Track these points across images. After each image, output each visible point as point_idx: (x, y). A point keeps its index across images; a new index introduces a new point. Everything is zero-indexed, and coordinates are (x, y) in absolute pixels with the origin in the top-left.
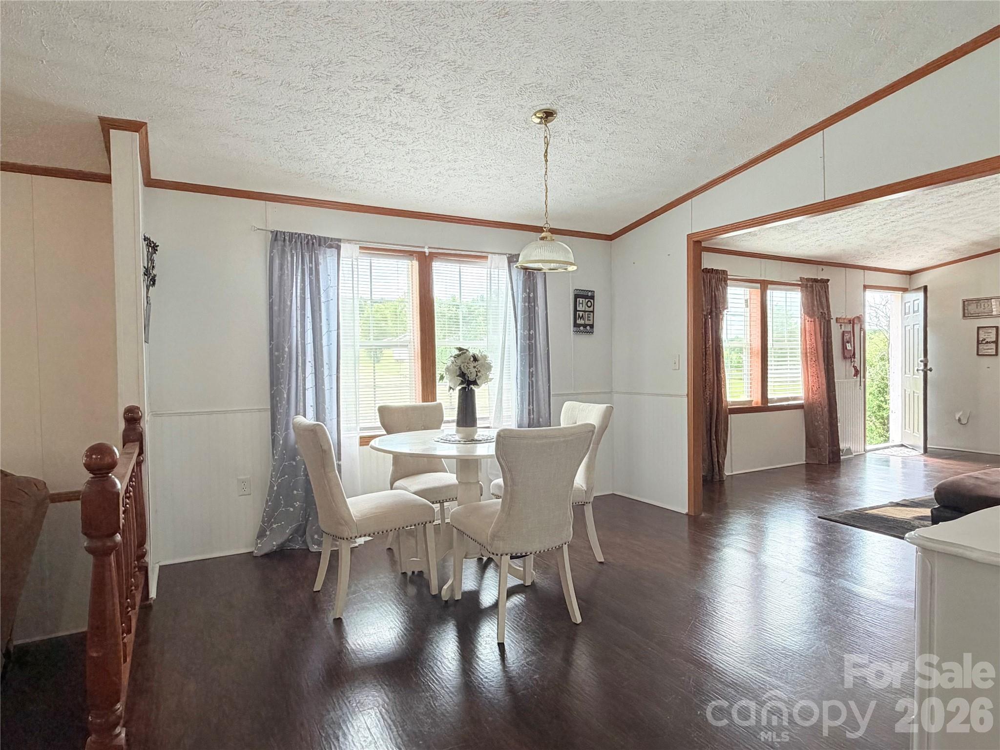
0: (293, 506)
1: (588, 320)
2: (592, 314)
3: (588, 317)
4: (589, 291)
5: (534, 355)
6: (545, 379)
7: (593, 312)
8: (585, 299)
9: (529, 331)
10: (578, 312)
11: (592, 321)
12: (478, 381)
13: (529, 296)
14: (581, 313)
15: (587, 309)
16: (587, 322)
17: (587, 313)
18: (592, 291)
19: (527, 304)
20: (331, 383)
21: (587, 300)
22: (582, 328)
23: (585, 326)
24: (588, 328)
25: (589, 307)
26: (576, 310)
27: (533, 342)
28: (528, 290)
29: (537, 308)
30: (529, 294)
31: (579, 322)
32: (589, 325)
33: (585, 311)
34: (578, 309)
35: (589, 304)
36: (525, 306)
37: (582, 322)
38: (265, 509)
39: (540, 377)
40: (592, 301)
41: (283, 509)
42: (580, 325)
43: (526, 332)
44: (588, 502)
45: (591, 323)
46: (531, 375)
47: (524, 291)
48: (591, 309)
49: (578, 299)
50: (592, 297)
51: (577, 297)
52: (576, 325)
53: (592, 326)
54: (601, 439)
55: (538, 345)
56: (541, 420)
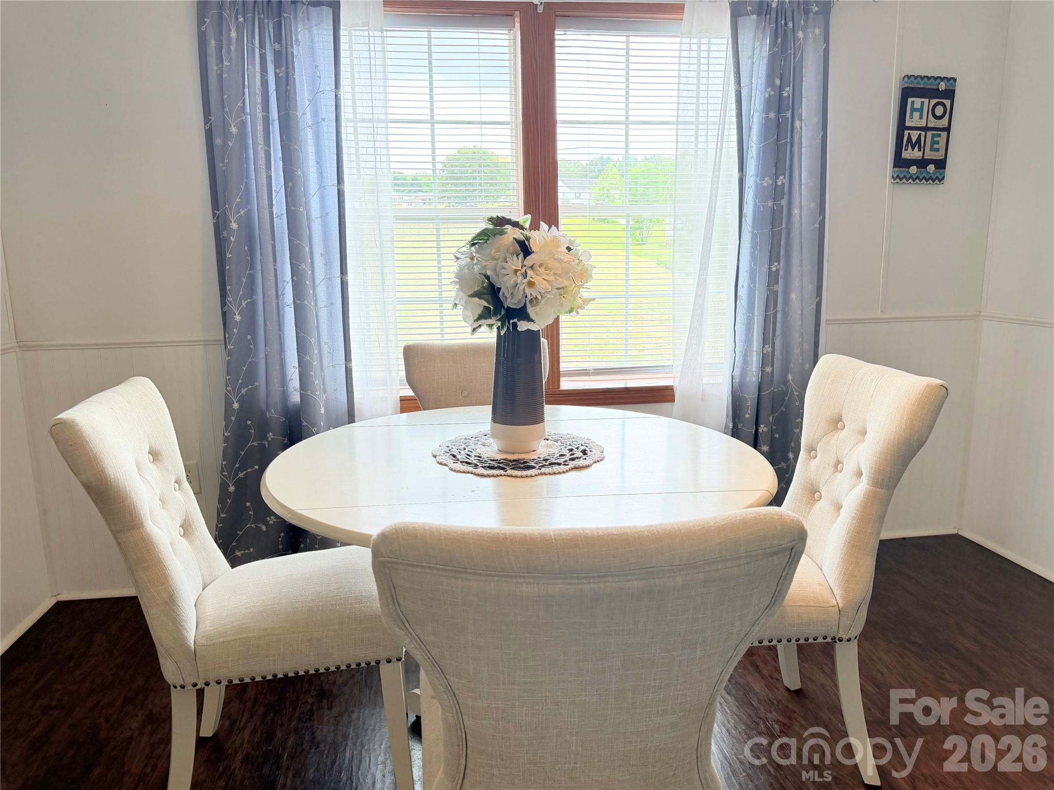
0: (266, 523)
1: (932, 149)
2: (944, 134)
3: (933, 142)
4: (942, 79)
5: (783, 235)
6: (810, 287)
7: (948, 129)
8: (930, 98)
9: (777, 176)
10: (906, 132)
11: (942, 152)
12: (531, 311)
13: (780, 96)
14: (915, 135)
15: (933, 123)
16: (929, 155)
17: (929, 134)
18: (949, 79)
19: (772, 115)
20: (330, 294)
21: (934, 101)
22: (913, 169)
23: (922, 163)
24: (931, 168)
25: (938, 118)
26: (902, 126)
27: (784, 202)
28: (778, 82)
29: (797, 124)
30: (781, 88)
31: (908, 154)
32: (932, 161)
33: (926, 129)
34: (908, 124)
35: (939, 111)
36: (767, 119)
37: (916, 154)
38: (217, 526)
39: (796, 283)
40: (947, 102)
41: (253, 526)
42: (909, 163)
43: (767, 181)
44: (845, 637)
45: (939, 156)
46: (773, 278)
47: (770, 82)
48: (944, 122)
49: (910, 100)
50: (950, 94)
51: (907, 93)
52: (900, 162)
53: (941, 164)
54: (902, 473)
55: (796, 211)
56: (790, 377)
